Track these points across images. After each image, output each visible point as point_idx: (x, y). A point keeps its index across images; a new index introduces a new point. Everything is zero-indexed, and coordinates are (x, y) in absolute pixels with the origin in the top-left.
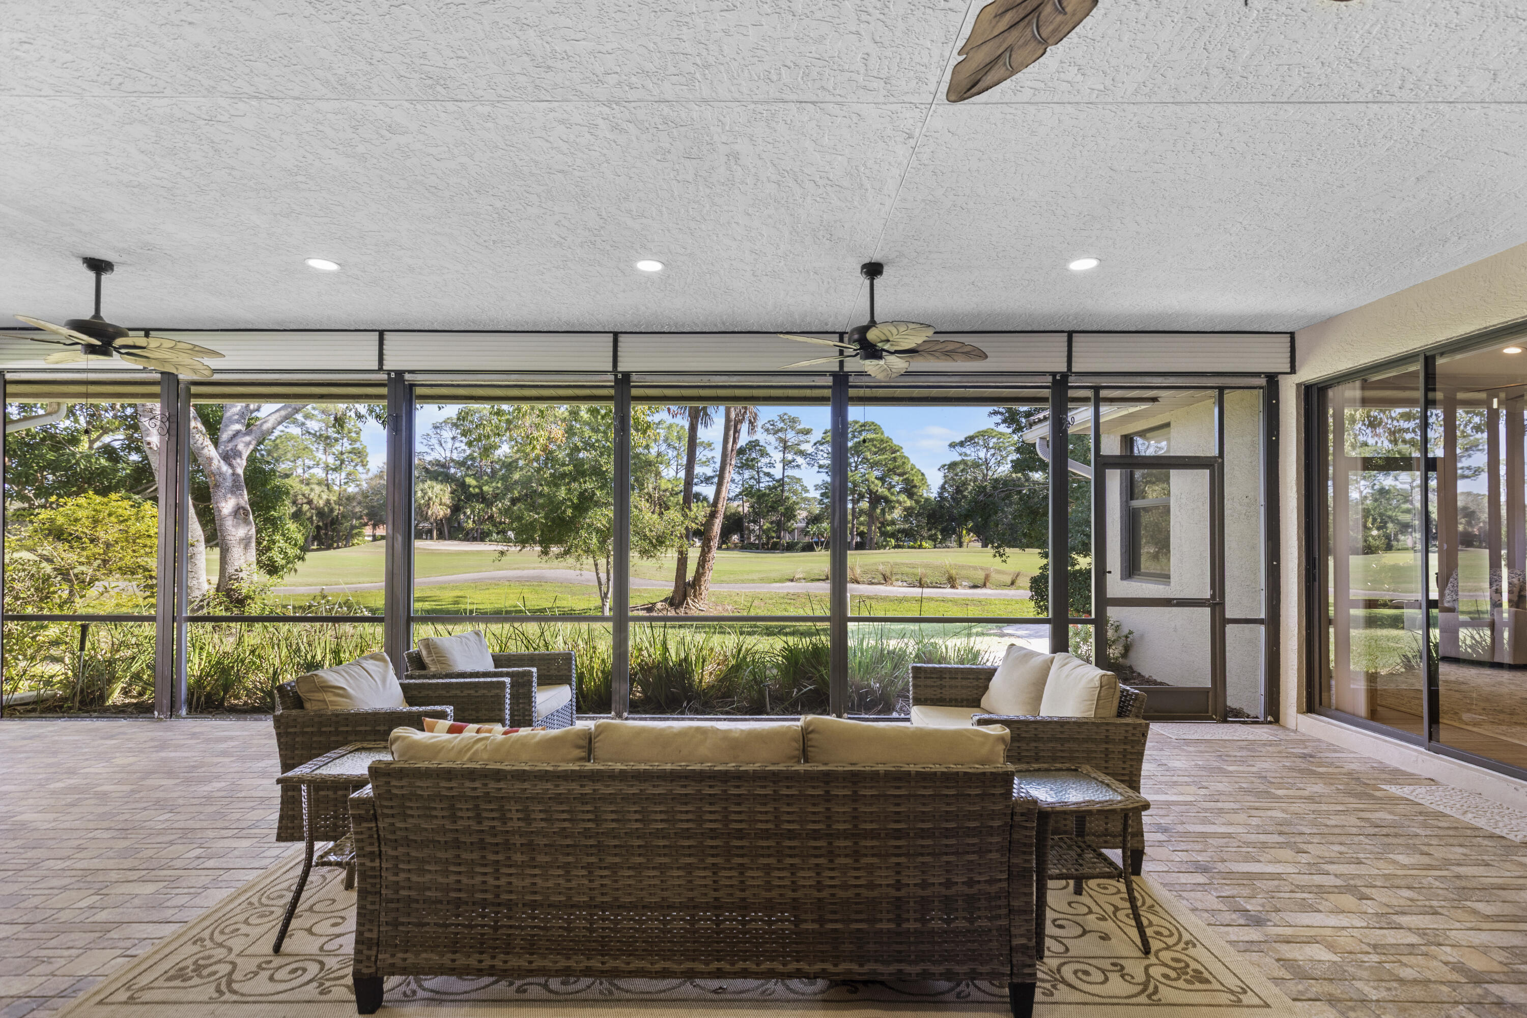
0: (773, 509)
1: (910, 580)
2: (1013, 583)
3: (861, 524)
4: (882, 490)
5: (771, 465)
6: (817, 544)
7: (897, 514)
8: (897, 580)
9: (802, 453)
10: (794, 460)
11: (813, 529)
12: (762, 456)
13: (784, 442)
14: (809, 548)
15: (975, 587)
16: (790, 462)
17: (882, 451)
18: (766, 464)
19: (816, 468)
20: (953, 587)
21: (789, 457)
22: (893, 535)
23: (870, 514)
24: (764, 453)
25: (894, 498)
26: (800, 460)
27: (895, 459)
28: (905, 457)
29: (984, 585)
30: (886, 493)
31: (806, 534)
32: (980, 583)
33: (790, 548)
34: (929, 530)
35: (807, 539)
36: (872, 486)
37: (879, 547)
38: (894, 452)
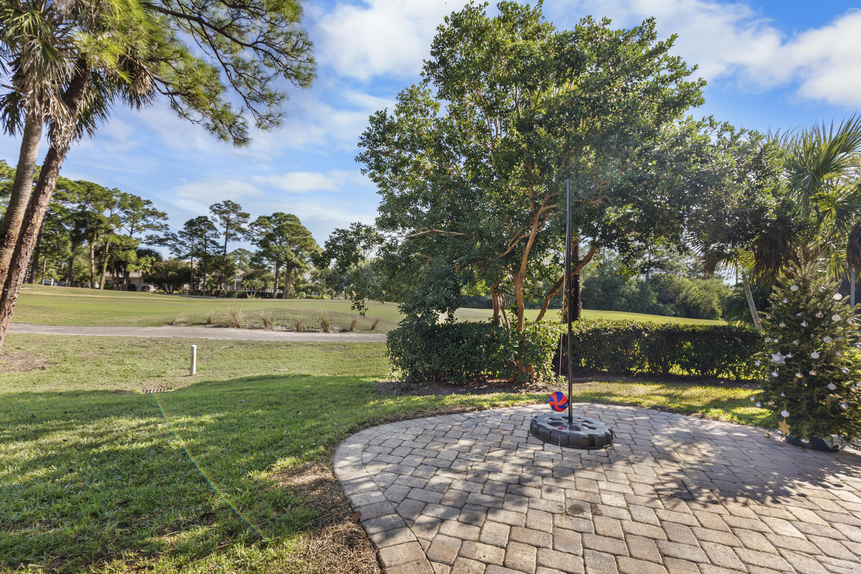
0: (216, 267)
1: (289, 325)
2: (373, 328)
3: (282, 281)
4: (296, 260)
5: (217, 236)
6: (249, 293)
7: (307, 276)
8: (278, 325)
9: (243, 231)
10: (235, 234)
11: (247, 283)
12: (209, 228)
13: (228, 220)
14: (243, 296)
15: (344, 331)
16: (231, 235)
17: (297, 233)
18: (212, 235)
19: (250, 242)
20: (326, 331)
21: (232, 232)
22: (305, 290)
23: (287, 274)
24: (211, 227)
25: (303, 265)
26: (239, 235)
27: (305, 240)
28: (313, 239)
29: (351, 330)
30: (298, 261)
31: (242, 286)
32: (349, 328)
33: (229, 295)
34: (328, 288)
35: (242, 291)
36: (288, 256)
37: (292, 297)
38: (306, 235)
